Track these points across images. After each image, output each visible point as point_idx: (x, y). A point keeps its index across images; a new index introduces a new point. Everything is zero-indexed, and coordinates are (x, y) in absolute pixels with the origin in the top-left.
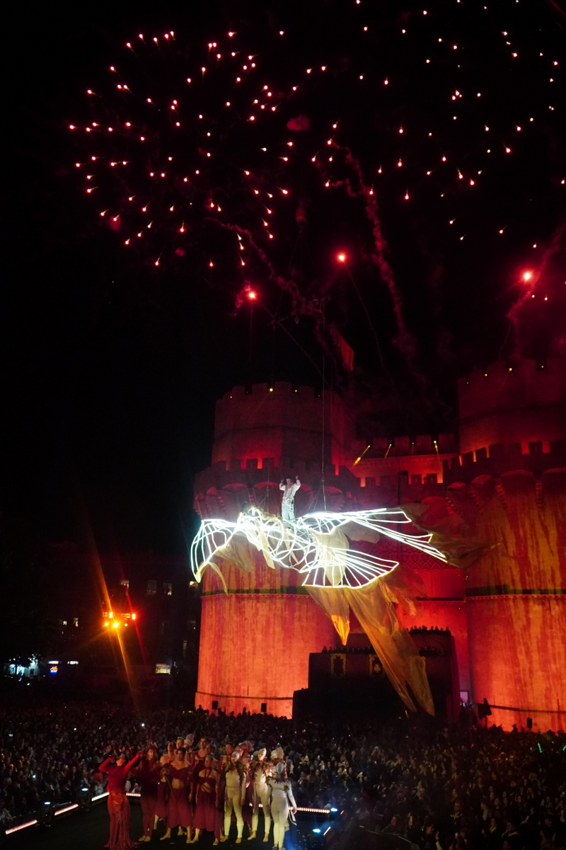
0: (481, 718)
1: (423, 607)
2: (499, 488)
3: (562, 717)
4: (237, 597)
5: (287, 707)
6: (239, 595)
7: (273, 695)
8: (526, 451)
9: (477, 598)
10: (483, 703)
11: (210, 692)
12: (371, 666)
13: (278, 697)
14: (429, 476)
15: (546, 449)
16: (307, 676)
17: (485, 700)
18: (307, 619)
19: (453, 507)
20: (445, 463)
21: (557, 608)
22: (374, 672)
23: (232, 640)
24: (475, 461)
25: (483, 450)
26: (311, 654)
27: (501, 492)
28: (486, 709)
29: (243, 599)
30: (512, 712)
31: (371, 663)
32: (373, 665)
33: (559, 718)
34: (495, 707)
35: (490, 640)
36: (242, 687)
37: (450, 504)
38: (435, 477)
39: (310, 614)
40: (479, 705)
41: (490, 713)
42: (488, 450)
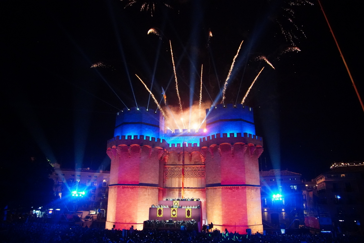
0: (210, 229)
1: (190, 191)
2: (219, 149)
3: (236, 227)
4: (123, 187)
5: (140, 227)
6: (123, 186)
7: (135, 222)
8: (229, 136)
9: (210, 188)
10: (211, 224)
11: (111, 221)
12: (172, 212)
13: (137, 223)
14: (194, 144)
15: (235, 136)
16: (148, 216)
17: (212, 223)
18: (148, 195)
19: (203, 155)
20: (201, 139)
21: (237, 191)
22: (173, 214)
23: (120, 202)
24: (211, 139)
25: (214, 135)
26: (150, 208)
27: (219, 150)
28: (211, 226)
29: (125, 187)
30: (220, 226)
31: (172, 211)
32: (173, 212)
33: (235, 228)
34: (214, 225)
35: (214, 202)
36: (124, 220)
37: (202, 154)
38: (196, 144)
39: (150, 193)
40: (210, 225)
41: (212, 227)
42: (216, 135)
